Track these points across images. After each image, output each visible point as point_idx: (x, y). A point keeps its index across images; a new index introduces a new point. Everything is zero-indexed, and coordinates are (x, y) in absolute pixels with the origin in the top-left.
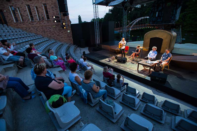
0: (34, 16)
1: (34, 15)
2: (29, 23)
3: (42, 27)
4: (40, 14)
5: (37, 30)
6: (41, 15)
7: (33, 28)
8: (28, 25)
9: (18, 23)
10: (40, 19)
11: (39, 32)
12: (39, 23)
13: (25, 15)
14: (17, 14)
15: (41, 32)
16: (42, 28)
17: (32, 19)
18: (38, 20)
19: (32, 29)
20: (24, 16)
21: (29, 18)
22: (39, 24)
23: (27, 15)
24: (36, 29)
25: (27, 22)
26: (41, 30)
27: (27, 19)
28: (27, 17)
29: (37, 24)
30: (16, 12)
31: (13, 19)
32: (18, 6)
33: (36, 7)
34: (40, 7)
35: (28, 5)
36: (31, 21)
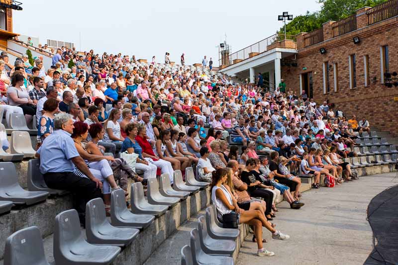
0: (360, 76)
1: (359, 74)
2: (346, 94)
3: (369, 101)
4: (371, 71)
5: (359, 108)
6: (373, 73)
7: (351, 104)
8: (345, 97)
9: (328, 94)
10: (369, 83)
11: (360, 113)
12: (365, 92)
13: (343, 76)
14: (331, 75)
15: (366, 114)
16: (369, 103)
17: (354, 84)
18: (364, 84)
19: (349, 106)
20: (341, 78)
21: (349, 83)
22: (365, 94)
23: (347, 77)
24: (357, 106)
25: (344, 91)
26: (366, 109)
27: (345, 85)
28: (346, 80)
29: (360, 93)
30: (330, 73)
31: (323, 86)
32: (336, 60)
33: (367, 56)
34: (373, 55)
35: (353, 56)
36: (351, 88)
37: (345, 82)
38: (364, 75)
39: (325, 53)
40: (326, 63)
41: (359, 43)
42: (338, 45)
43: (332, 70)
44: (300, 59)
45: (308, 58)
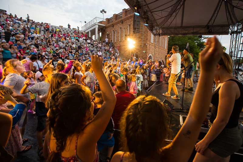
14: (115, 36)
20: (117, 37)
25: (118, 42)
28: (119, 37)
32: (116, 29)
33: (125, 28)
34: (126, 28)
35: (121, 28)
36: (120, 41)
37: (118, 39)
38: (123, 36)
39: (113, 26)
40: (114, 31)
41: (122, 23)
42: (117, 23)
43: (115, 34)
44: (106, 29)
45: (109, 28)
